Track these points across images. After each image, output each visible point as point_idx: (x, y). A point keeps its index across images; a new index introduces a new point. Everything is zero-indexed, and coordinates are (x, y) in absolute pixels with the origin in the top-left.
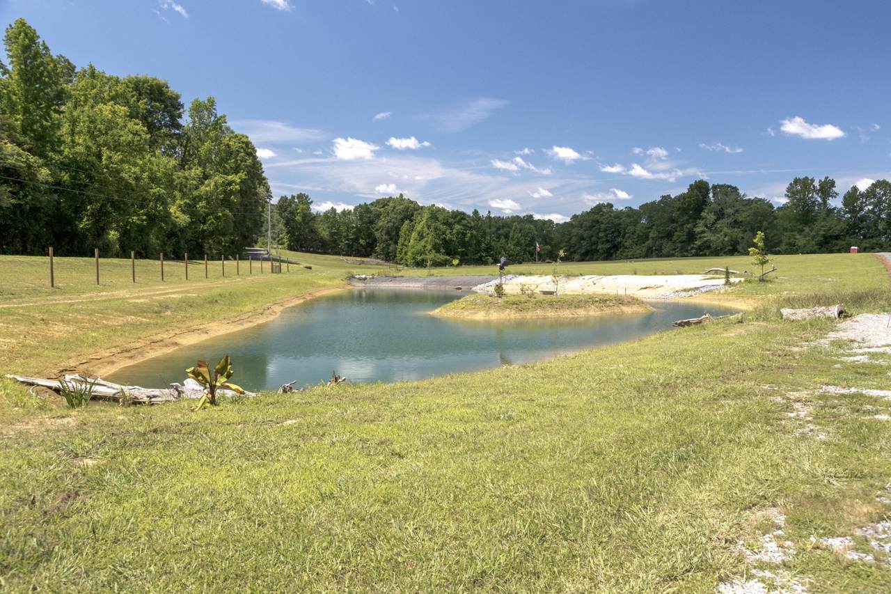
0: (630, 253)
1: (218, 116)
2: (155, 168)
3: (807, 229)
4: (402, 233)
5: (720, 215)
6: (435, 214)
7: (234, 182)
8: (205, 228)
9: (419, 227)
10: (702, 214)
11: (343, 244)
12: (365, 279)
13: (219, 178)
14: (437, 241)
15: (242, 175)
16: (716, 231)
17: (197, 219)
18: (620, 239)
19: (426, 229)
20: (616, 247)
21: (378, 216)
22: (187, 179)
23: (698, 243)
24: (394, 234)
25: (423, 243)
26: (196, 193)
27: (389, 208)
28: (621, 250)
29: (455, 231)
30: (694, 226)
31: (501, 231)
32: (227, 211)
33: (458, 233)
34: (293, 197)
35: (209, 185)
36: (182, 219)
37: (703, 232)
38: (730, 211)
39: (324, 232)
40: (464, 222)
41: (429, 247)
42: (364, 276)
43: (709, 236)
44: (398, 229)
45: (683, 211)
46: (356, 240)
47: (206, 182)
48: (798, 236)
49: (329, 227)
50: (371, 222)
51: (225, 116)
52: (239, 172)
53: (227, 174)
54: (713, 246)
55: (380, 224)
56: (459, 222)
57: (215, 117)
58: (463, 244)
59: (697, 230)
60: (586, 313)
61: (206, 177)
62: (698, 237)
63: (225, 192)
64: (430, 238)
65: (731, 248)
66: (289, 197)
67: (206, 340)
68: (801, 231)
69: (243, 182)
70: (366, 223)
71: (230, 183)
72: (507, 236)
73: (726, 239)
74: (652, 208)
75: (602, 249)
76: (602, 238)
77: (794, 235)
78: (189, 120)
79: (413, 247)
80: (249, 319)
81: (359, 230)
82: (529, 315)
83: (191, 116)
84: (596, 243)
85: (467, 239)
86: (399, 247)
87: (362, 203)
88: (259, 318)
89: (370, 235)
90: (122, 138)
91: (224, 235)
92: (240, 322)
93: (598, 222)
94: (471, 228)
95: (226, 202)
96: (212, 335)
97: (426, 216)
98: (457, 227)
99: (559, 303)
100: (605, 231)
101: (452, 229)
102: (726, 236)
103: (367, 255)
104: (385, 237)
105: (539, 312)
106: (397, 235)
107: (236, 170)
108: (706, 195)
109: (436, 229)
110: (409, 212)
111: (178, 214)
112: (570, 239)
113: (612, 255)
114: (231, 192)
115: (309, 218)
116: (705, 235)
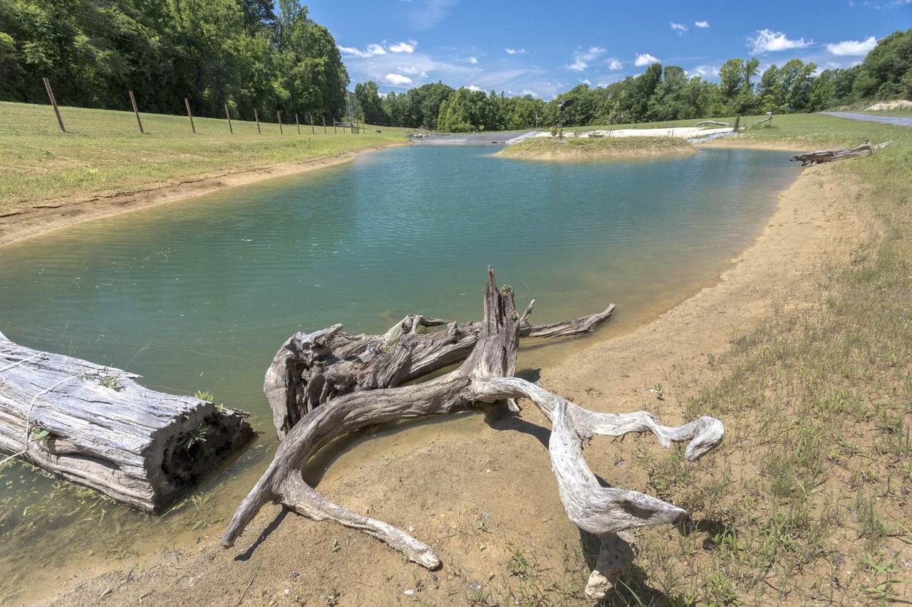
0: (598, 122)
1: (302, 7)
2: (256, 48)
3: (731, 100)
4: (440, 110)
5: (668, 91)
6: (464, 94)
7: (319, 64)
8: (302, 101)
9: (452, 105)
10: (655, 90)
11: (401, 119)
12: (421, 137)
13: (309, 61)
14: (466, 114)
15: (325, 58)
16: (664, 103)
17: (295, 94)
18: (592, 112)
19: (457, 106)
20: (588, 118)
21: (424, 98)
22: (283, 60)
23: (649, 113)
24: (435, 111)
25: (456, 116)
26: (292, 72)
27: (432, 90)
28: (591, 120)
29: (478, 106)
30: (648, 100)
31: (509, 107)
32: (317, 88)
33: (480, 108)
34: (365, 84)
35: (301, 66)
36: (285, 94)
37: (654, 104)
38: (675, 87)
39: (388, 110)
40: (485, 99)
41: (460, 119)
42: (420, 135)
43: (658, 108)
44: (437, 106)
45: (640, 88)
46: (409, 116)
47: (299, 64)
48: (723, 106)
49: (391, 106)
50: (419, 102)
51: (306, 7)
52: (323, 56)
53: (315, 58)
54: (659, 115)
55: (426, 103)
56: (481, 100)
57: (300, 8)
58: (484, 116)
59: (650, 103)
60: (647, 153)
61: (298, 60)
62: (649, 108)
63: (314, 72)
64: (461, 111)
65: (672, 116)
66: (363, 85)
67: (266, 181)
68: (725, 103)
69: (326, 64)
70: (416, 103)
71: (317, 65)
72: (513, 111)
73: (670, 109)
74: (618, 86)
75: (578, 119)
76: (578, 111)
77: (720, 105)
78: (281, 11)
79: (449, 119)
80: (322, 161)
81: (411, 109)
82: (595, 155)
83: (281, 7)
84: (574, 115)
85: (486, 113)
86: (439, 120)
87: (413, 88)
88: (333, 160)
89: (419, 112)
90: (219, 13)
91: (317, 107)
92: (311, 162)
93: (577, 99)
94: (489, 104)
95: (315, 80)
96: (275, 175)
97: (458, 95)
98: (480, 103)
99: (622, 143)
100: (581, 106)
101: (476, 105)
102: (670, 106)
103: (417, 126)
104: (429, 113)
105: (604, 152)
106: (438, 112)
107: (321, 55)
108: (659, 75)
109: (465, 105)
110: (445, 94)
111: (281, 89)
112: (555, 113)
113: (585, 124)
114: (318, 73)
115: (377, 101)
116: (655, 106)
